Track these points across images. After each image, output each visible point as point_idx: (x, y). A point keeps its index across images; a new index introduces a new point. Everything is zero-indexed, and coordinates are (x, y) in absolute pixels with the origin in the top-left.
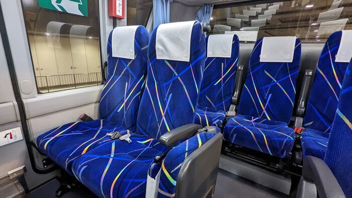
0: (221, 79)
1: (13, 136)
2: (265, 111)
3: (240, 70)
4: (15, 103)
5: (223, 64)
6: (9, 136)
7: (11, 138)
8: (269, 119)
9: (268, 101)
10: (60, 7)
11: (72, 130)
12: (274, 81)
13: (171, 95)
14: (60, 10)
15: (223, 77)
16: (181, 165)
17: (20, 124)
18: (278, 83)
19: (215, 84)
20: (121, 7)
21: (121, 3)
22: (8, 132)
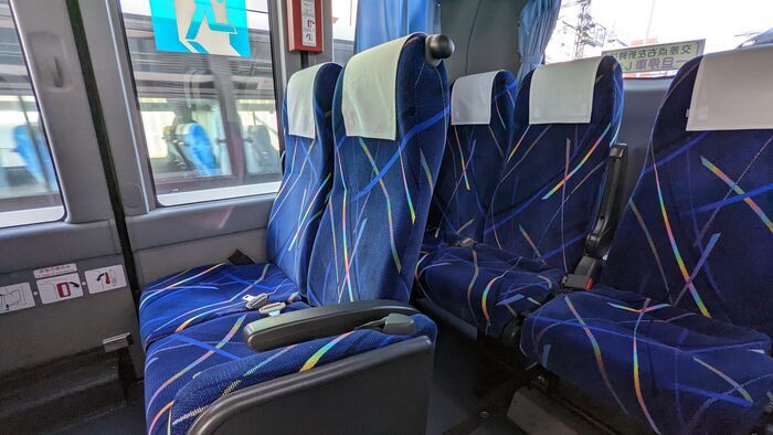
0: (563, 182)
1: (110, 280)
2: (691, 287)
3: (614, 159)
4: (113, 222)
5: (568, 141)
6: (104, 278)
7: (108, 282)
8: (705, 312)
9: (706, 254)
10: (195, 45)
11: (201, 281)
12: (734, 193)
13: (365, 221)
14: (193, 50)
15: (568, 177)
16: (199, 410)
17: (122, 258)
18: (748, 200)
19: (546, 197)
20: (314, 26)
21: (313, 19)
22: (103, 270)
